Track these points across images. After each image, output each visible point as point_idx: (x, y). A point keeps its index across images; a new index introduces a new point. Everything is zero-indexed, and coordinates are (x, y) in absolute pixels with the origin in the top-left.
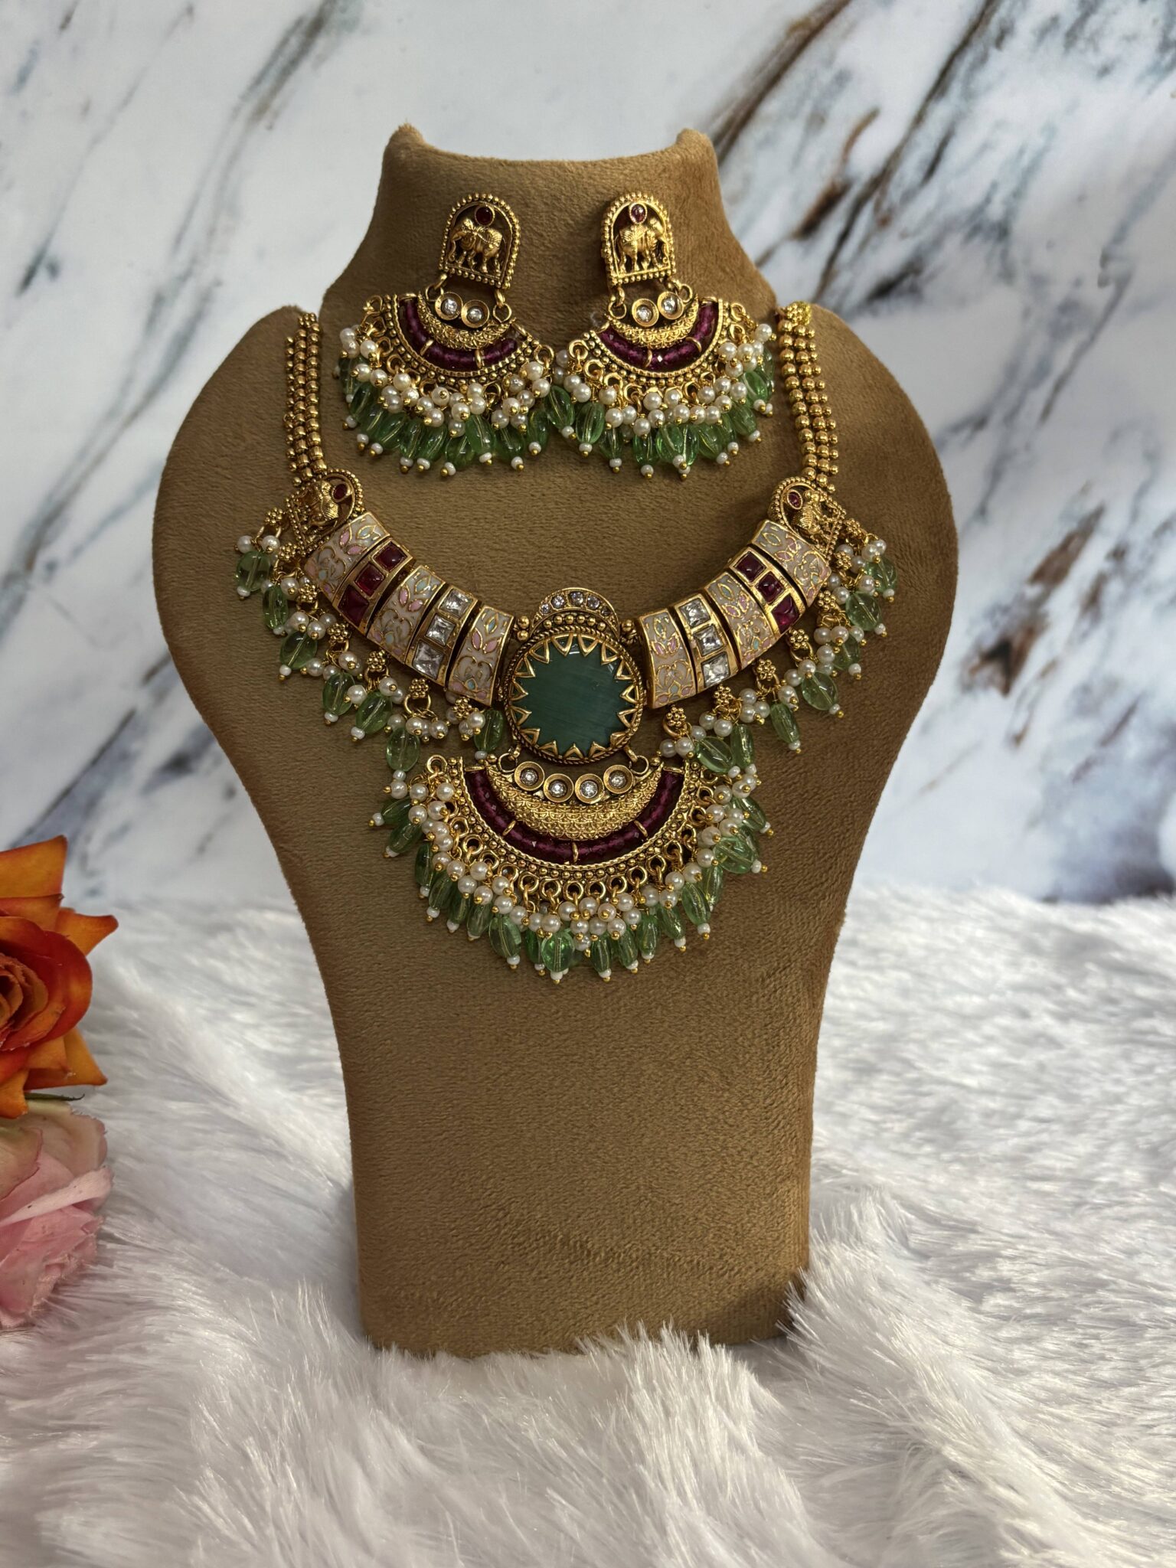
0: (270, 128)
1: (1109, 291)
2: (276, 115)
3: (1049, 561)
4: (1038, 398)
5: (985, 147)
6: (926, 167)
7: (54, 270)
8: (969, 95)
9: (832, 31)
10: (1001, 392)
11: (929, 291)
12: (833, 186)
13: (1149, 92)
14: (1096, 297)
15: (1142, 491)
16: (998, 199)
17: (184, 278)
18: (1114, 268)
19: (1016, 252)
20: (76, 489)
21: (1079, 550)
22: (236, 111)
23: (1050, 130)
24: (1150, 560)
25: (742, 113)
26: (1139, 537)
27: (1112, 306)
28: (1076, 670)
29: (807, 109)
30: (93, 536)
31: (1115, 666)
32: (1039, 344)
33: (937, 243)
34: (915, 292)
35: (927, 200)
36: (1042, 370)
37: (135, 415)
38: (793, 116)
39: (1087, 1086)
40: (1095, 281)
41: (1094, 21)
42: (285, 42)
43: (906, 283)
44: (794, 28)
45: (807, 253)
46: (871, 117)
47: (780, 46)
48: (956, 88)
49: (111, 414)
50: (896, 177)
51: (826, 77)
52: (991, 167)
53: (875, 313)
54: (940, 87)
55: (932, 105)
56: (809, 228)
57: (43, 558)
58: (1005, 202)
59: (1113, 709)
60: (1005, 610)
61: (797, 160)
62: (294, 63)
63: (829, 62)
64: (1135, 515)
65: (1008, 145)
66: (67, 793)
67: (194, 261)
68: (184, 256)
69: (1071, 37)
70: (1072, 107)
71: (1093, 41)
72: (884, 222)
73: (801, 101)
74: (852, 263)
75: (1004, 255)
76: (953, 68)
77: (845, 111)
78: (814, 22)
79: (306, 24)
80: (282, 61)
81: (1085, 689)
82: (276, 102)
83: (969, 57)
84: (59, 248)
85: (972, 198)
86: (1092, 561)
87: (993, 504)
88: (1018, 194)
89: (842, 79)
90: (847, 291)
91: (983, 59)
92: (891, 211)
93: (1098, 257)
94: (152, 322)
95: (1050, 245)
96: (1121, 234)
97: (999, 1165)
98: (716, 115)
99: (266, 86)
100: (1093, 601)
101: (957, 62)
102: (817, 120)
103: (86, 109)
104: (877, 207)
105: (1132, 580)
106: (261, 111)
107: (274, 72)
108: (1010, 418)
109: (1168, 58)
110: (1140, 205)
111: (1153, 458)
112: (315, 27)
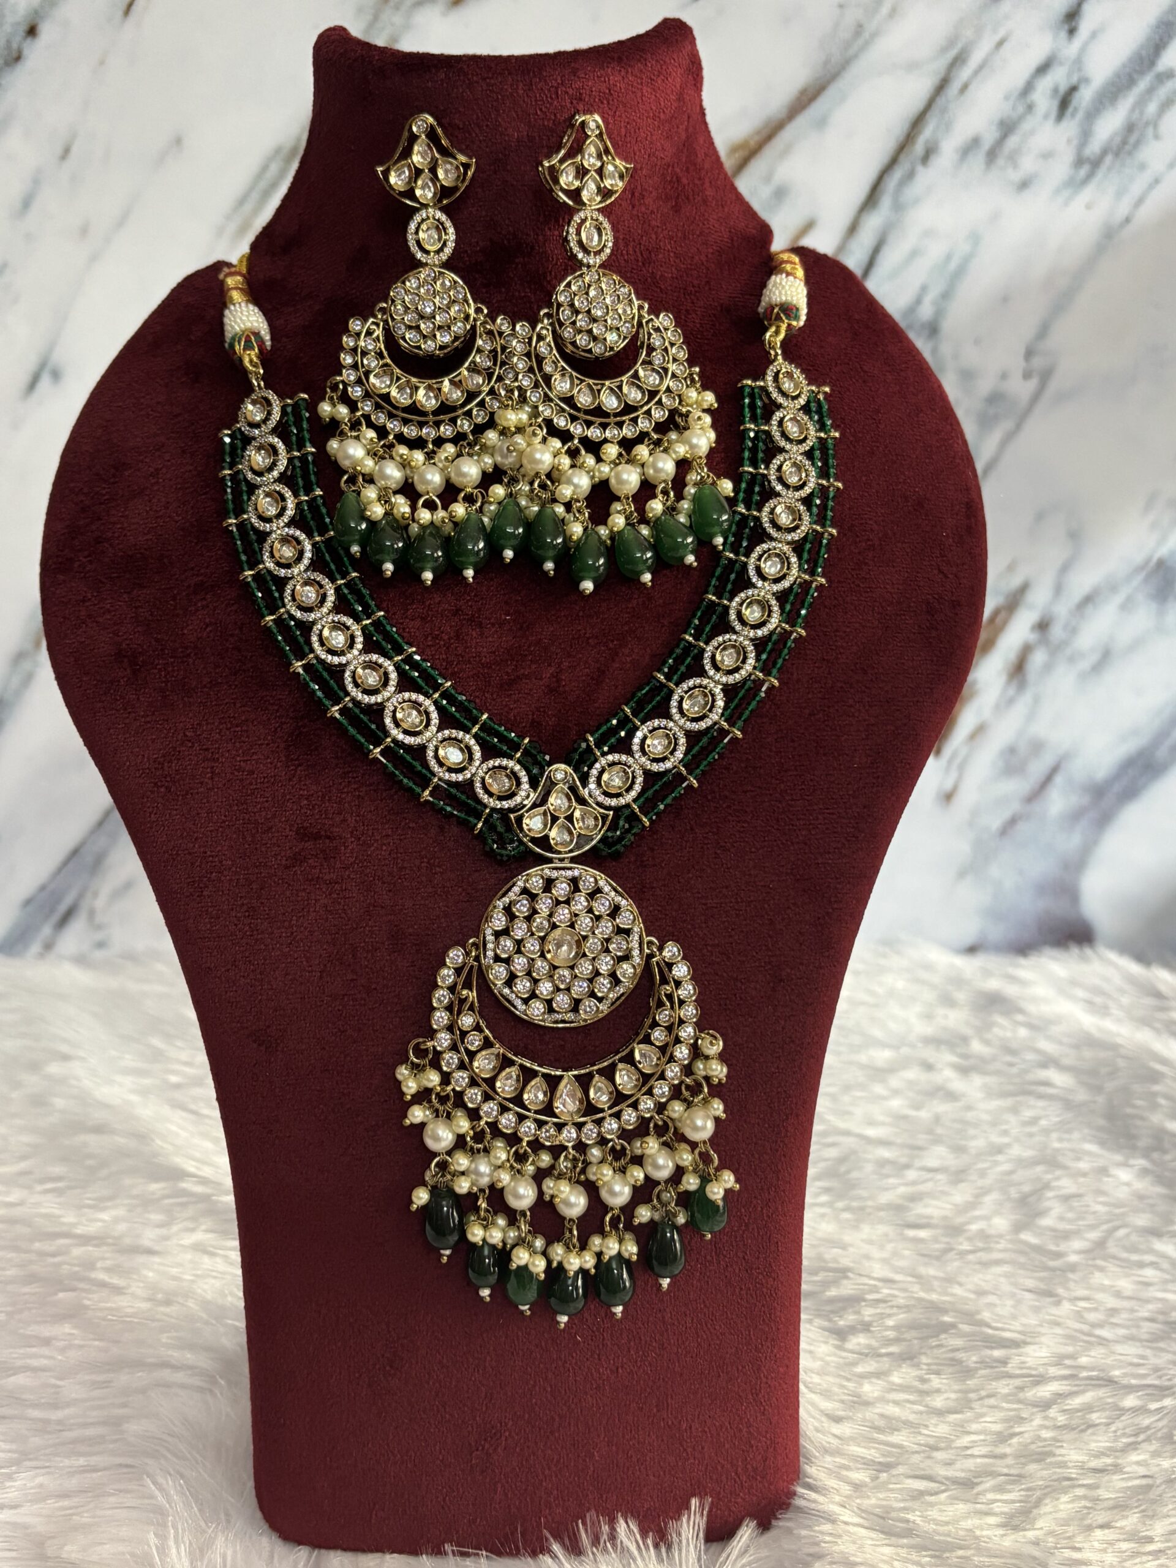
1: (1032, 384)
5: (914, 254)
7: (56, 375)
8: (898, 207)
9: (769, 152)
13: (1066, 204)
14: (1021, 389)
15: (1065, 568)
16: (927, 301)
18: (1037, 362)
19: (947, 349)
21: (1007, 621)
22: (221, 230)
23: (975, 239)
24: (1074, 631)
26: (1062, 610)
27: (1035, 399)
28: (1003, 733)
31: (1040, 729)
39: (974, 1137)
40: (1020, 374)
41: (1013, 141)
42: (265, 168)
44: (735, 150)
46: (810, 227)
48: (886, 202)
51: (766, 193)
52: (920, 272)
54: (872, 200)
55: (865, 215)
58: (936, 303)
59: (1038, 768)
62: (275, 186)
63: (768, 179)
64: (1058, 589)
65: (935, 251)
66: (75, 853)
69: (992, 155)
70: (995, 218)
71: (1013, 159)
75: (935, 352)
76: (882, 184)
77: (785, 223)
78: (752, 143)
79: (286, 151)
80: (263, 185)
81: (1012, 750)
83: (897, 174)
84: (61, 356)
85: (905, 300)
86: (1018, 631)
88: (946, 296)
89: (781, 195)
91: (911, 175)
93: (1023, 351)
95: (977, 342)
96: (1043, 331)
97: (882, 1214)
99: (249, 207)
101: (886, 176)
103: (84, 231)
105: (1055, 650)
107: (255, 195)
109: (1083, 172)
110: (1060, 305)
111: (1076, 537)
112: (292, 155)
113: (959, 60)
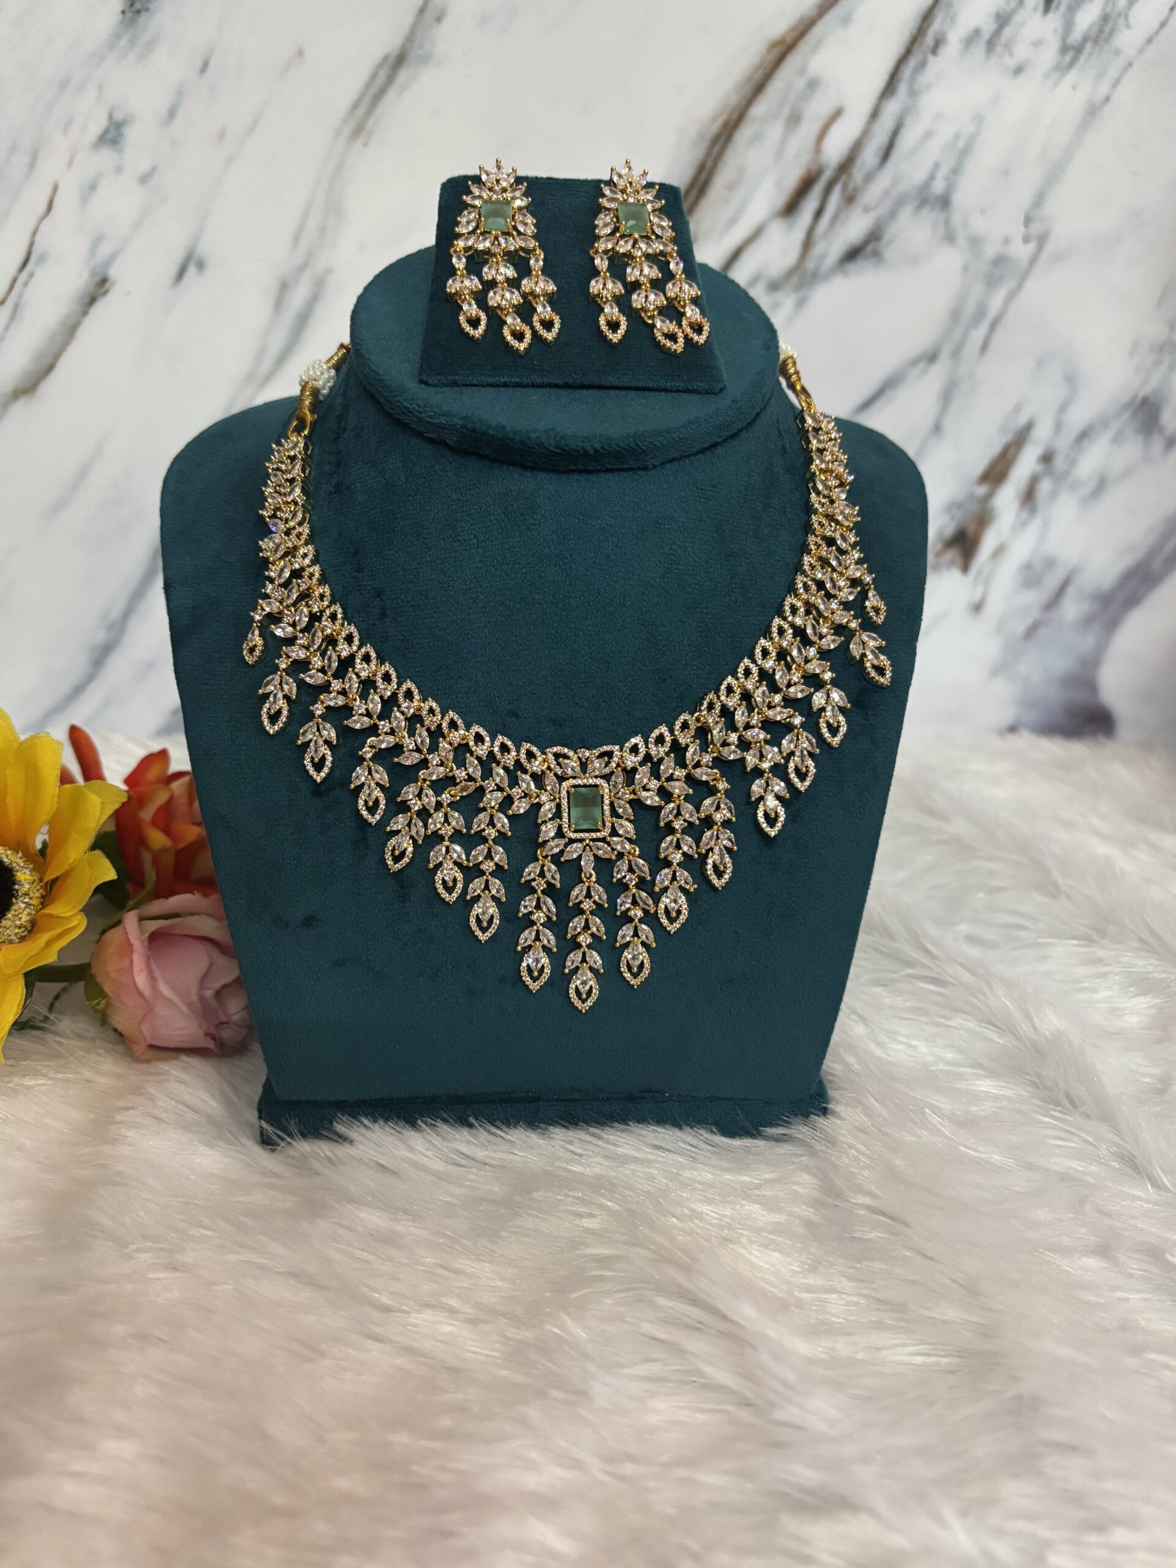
0: (366, 145)
1: (1032, 246)
2: (369, 135)
3: (992, 465)
4: (978, 335)
5: (928, 135)
6: (882, 153)
7: (201, 266)
8: (913, 93)
9: (804, 46)
10: (947, 333)
11: (889, 253)
12: (809, 171)
13: (1055, 86)
14: (1022, 252)
15: (1063, 408)
16: (940, 176)
17: (303, 268)
18: (1036, 228)
19: (956, 219)
21: (1015, 457)
22: (338, 132)
23: (979, 119)
24: (1073, 462)
25: (735, 117)
26: (1063, 445)
27: (1034, 259)
28: (1020, 552)
29: (786, 111)
31: (1050, 547)
32: (978, 290)
33: (893, 214)
34: (877, 255)
35: (884, 180)
36: (981, 312)
37: (269, 377)
38: (775, 117)
40: (1020, 239)
41: (1007, 32)
42: (374, 75)
43: (870, 248)
44: (774, 45)
45: (790, 227)
46: (837, 114)
47: (762, 62)
48: (902, 88)
49: (249, 378)
50: (859, 163)
51: (800, 84)
52: (932, 152)
53: (845, 273)
54: (890, 88)
55: (884, 103)
56: (791, 208)
58: (947, 179)
59: (1052, 582)
60: (960, 506)
61: (780, 152)
62: (382, 92)
63: (802, 71)
64: (1058, 426)
65: (946, 132)
67: (310, 254)
68: (302, 249)
69: (991, 45)
70: (996, 100)
71: (1008, 48)
72: (850, 199)
73: (781, 105)
74: (826, 234)
75: (947, 222)
76: (899, 73)
77: (817, 110)
78: (789, 40)
79: (391, 60)
80: (374, 89)
81: (1028, 566)
82: (370, 123)
83: (912, 63)
84: (204, 248)
85: (919, 176)
86: (1026, 465)
87: (946, 422)
88: (956, 171)
89: (813, 84)
90: (823, 257)
91: (923, 65)
92: (855, 190)
93: (1022, 219)
94: (279, 304)
95: (983, 212)
96: (1039, 200)
98: (713, 122)
99: (361, 111)
101: (902, 67)
102: (794, 119)
103: (222, 136)
104: (844, 189)
105: (1060, 479)
106: (358, 131)
107: (367, 100)
108: (956, 353)
109: (1068, 58)
110: (1053, 176)
111: (1071, 380)
112: (397, 62)
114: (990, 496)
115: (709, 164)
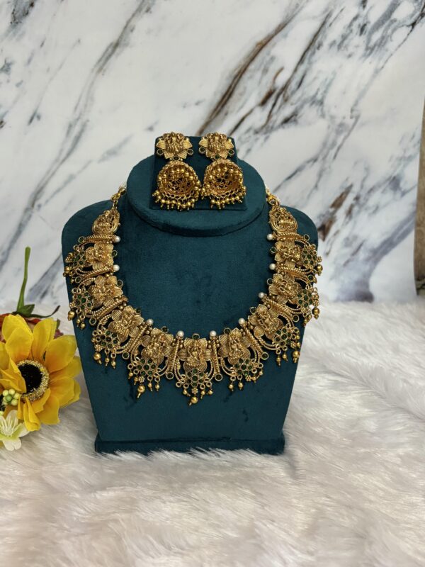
0: (103, 75)
1: (353, 120)
2: (105, 71)
3: (336, 201)
4: (333, 152)
5: (315, 78)
6: (298, 84)
7: (39, 117)
8: (310, 63)
9: (269, 45)
10: (321, 151)
11: (300, 121)
12: (271, 90)
13: (365, 60)
14: (350, 122)
15: (364, 180)
16: (319, 93)
17: (78, 119)
18: (355, 113)
19: (325, 109)
20: (47, 183)
21: (345, 197)
22: (93, 70)
23: (334, 73)
24: (367, 200)
25: (243, 69)
26: (363, 193)
27: (354, 125)
28: (345, 233)
29: (262, 67)
30: (52, 197)
31: (356, 232)
32: (333, 134)
33: (302, 106)
34: (296, 121)
35: (299, 94)
36: (334, 144)
37: (64, 160)
38: (258, 69)
40: (349, 117)
41: (346, 42)
42: (107, 50)
43: (293, 118)
44: (258, 44)
45: (263, 110)
46: (281, 69)
47: (254, 50)
48: (306, 61)
49: (57, 160)
50: (289, 87)
51: (268, 58)
52: (317, 84)
53: (284, 128)
54: (301, 61)
55: (299, 66)
56: (264, 103)
57: (37, 204)
58: (322, 94)
59: (355, 245)
60: (323, 216)
61: (260, 82)
62: (110, 56)
63: (268, 54)
64: (362, 187)
65: (322, 78)
66: (46, 273)
67: (81, 114)
68: (78, 113)
69: (339, 46)
70: (341, 67)
71: (346, 47)
72: (286, 100)
73: (261, 65)
74: (276, 113)
75: (322, 110)
76: (305, 56)
77: (274, 68)
78: (264, 43)
79: (113, 45)
80: (106, 55)
81: (347, 239)
82: (105, 68)
83: (310, 52)
84: (40, 111)
85: (312, 93)
86: (349, 200)
87: (319, 184)
88: (325, 92)
89: (273, 59)
90: (276, 121)
91: (314, 53)
92: (288, 97)
93: (350, 110)
94: (68, 133)
95: (336, 107)
96: (356, 104)
98: (235, 70)
99: (102, 63)
100: (349, 213)
101: (306, 54)
102: (265, 71)
103: (48, 70)
104: (284, 96)
105: (361, 206)
106: (100, 70)
107: (104, 59)
108: (324, 159)
109: (368, 52)
110: (362, 95)
111: (367, 170)
112: (116, 45)
113: (328, 16)
114: (335, 212)
115: (233, 86)
